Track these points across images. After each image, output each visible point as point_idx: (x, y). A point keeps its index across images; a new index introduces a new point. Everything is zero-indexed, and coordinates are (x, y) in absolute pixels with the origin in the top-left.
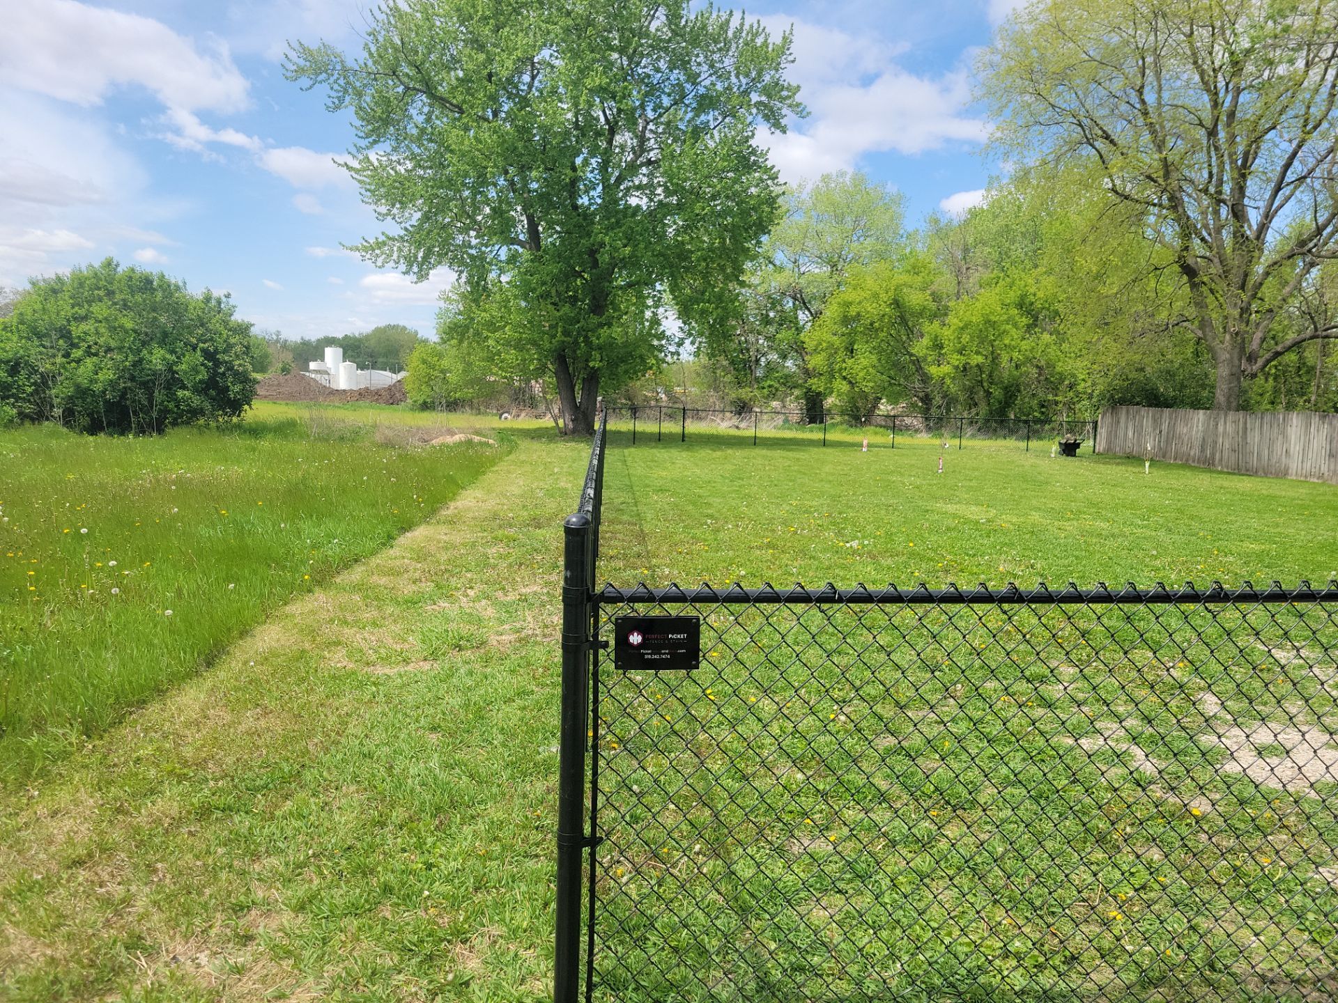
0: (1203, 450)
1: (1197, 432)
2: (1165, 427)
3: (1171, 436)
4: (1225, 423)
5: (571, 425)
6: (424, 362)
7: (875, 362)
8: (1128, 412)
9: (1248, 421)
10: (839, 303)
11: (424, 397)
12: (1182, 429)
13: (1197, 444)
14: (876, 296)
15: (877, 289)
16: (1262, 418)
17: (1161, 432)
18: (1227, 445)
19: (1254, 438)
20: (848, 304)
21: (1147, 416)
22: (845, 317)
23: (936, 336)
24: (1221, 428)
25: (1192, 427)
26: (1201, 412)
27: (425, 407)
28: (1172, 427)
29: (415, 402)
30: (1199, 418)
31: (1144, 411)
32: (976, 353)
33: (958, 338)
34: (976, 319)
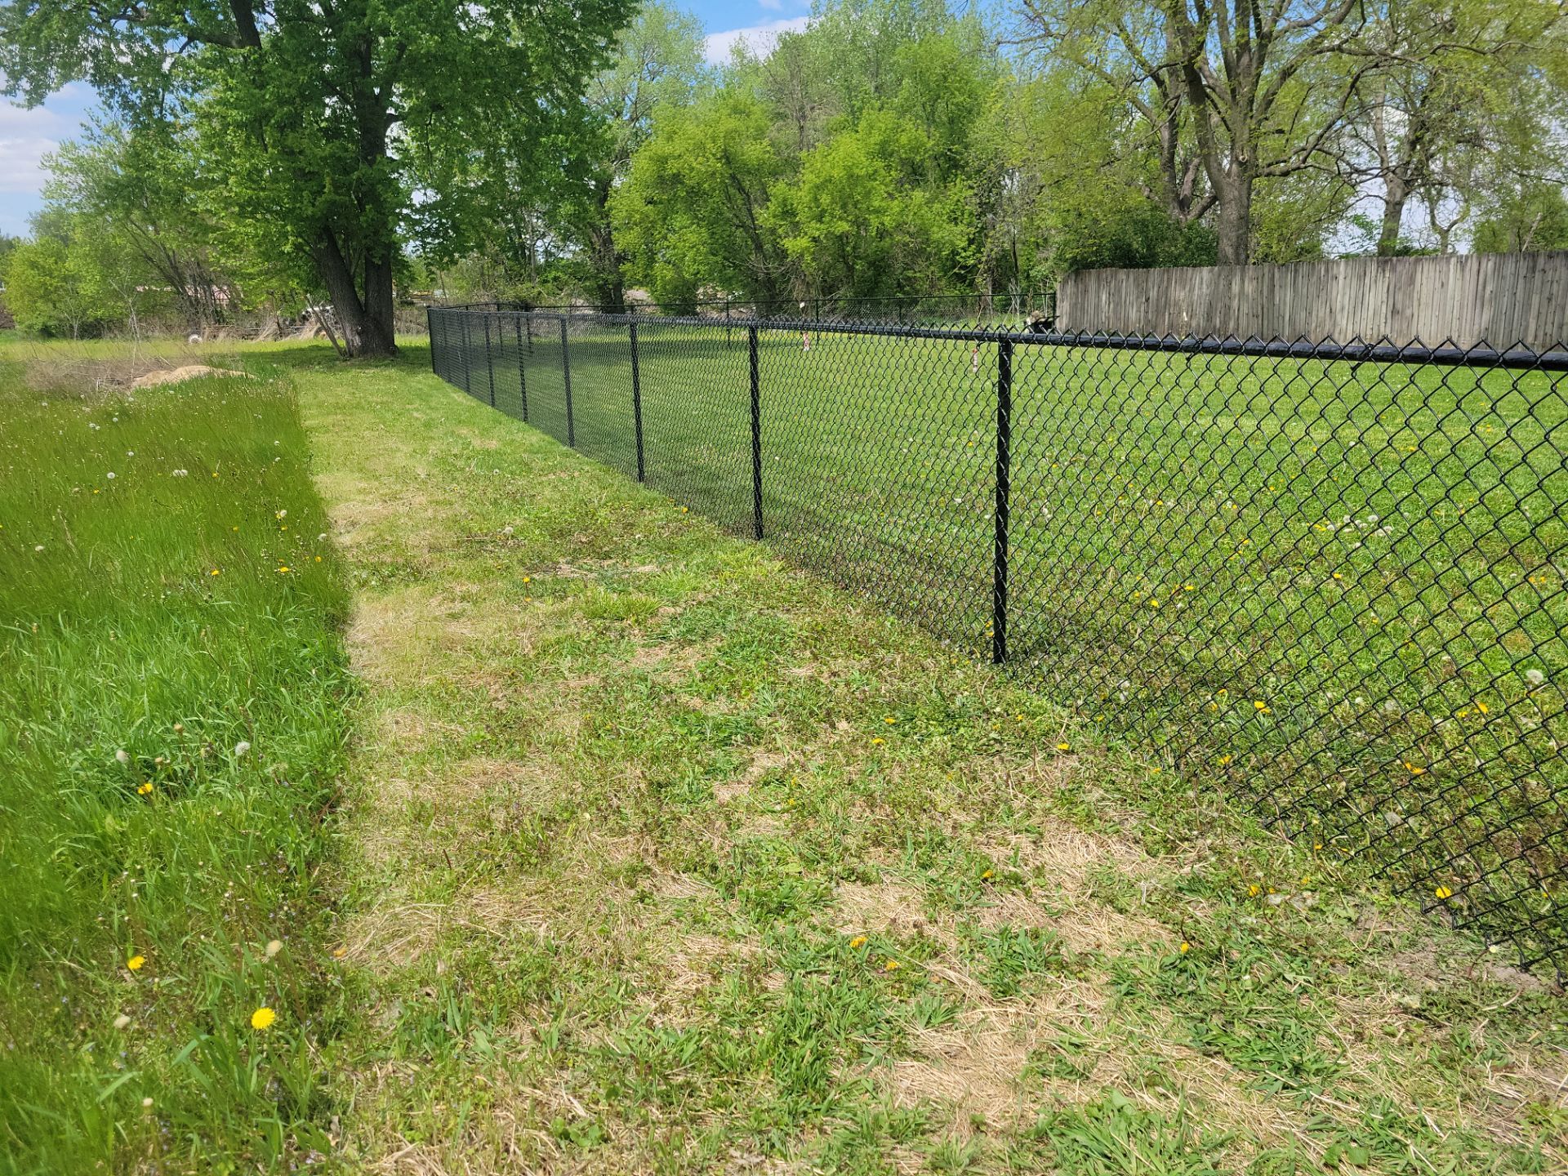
0: (1209, 317)
1: (1199, 297)
2: (1153, 294)
3: (1164, 304)
4: (1243, 281)
5: (357, 341)
6: (34, 265)
7: (705, 235)
8: (1098, 277)
9: (1277, 275)
10: (651, 158)
11: (41, 320)
12: (1179, 294)
13: (1201, 311)
14: (701, 146)
15: (701, 136)
16: (1296, 271)
17: (1147, 300)
18: (1245, 309)
19: (1285, 297)
20: (662, 161)
21: (1126, 279)
22: (660, 177)
23: (785, 200)
24: (1235, 288)
25: (1191, 290)
26: (1205, 270)
27: (47, 333)
28: (1165, 293)
29: (30, 327)
30: (1203, 279)
31: (1122, 274)
32: (841, 219)
33: (816, 200)
34: (838, 173)
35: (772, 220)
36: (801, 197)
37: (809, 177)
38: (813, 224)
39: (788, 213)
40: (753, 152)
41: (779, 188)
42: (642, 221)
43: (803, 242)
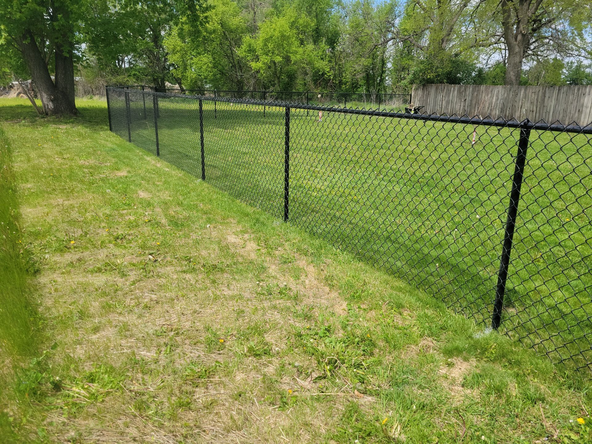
0: (502, 111)
1: (496, 100)
5: (51, 105)
7: (211, 59)
12: (484, 98)
13: (497, 107)
23: (250, 45)
25: (492, 97)
26: (500, 87)
30: (499, 91)
32: (278, 55)
33: (266, 45)
34: (277, 34)
35: (244, 53)
36: (258, 44)
37: (261, 35)
38: (264, 56)
39: (251, 50)
40: (235, 22)
41: (247, 39)
42: (181, 50)
43: (260, 64)
